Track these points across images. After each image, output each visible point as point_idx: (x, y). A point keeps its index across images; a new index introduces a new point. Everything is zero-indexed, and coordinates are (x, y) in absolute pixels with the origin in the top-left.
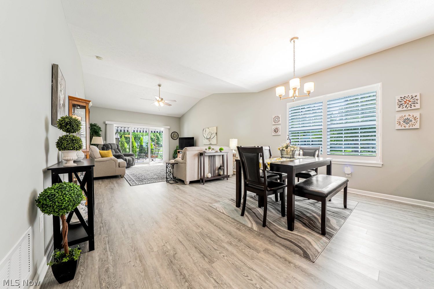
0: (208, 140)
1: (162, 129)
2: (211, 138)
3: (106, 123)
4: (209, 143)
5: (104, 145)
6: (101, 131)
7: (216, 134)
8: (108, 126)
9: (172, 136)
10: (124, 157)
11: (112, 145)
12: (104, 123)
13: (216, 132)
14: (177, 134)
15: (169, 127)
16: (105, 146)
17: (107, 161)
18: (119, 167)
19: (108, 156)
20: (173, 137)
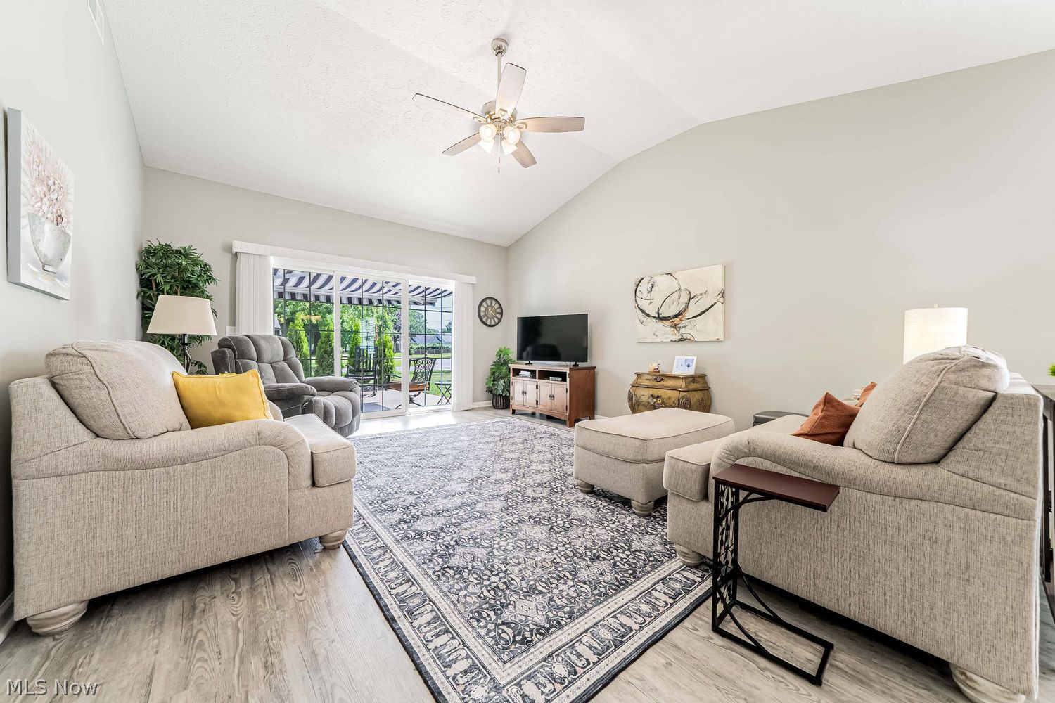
0: (668, 323)
1: (450, 285)
2: (689, 314)
3: (235, 250)
4: (677, 337)
5: (224, 343)
6: (211, 279)
7: (723, 294)
8: (242, 262)
9: (482, 314)
10: (316, 398)
11: (263, 344)
12: (228, 248)
13: (721, 286)
14: (497, 306)
15: (473, 280)
16: (230, 347)
17: (227, 451)
18: (314, 484)
19: (237, 414)
20: (485, 315)
